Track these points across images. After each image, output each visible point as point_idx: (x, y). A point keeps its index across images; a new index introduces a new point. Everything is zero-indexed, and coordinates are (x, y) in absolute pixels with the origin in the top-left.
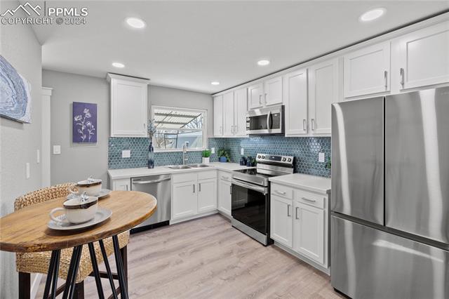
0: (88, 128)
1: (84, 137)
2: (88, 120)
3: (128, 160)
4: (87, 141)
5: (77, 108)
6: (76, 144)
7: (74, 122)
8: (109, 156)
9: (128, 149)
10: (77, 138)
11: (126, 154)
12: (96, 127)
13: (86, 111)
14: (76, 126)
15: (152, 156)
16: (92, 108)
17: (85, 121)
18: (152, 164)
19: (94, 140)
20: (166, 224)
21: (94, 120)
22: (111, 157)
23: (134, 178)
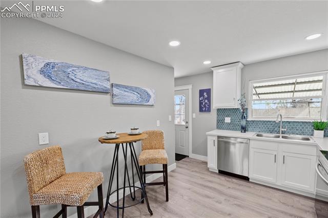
0: (206, 103)
1: (204, 109)
2: (206, 99)
3: (229, 124)
4: (205, 111)
5: (201, 92)
6: (202, 113)
7: (200, 101)
8: (217, 121)
9: (229, 116)
10: (201, 110)
11: (228, 120)
12: (210, 103)
13: (205, 94)
14: (201, 103)
15: (244, 123)
16: (209, 91)
17: (205, 100)
18: (244, 129)
19: (209, 110)
20: (246, 179)
21: (209, 98)
22: (218, 121)
23: (219, 137)
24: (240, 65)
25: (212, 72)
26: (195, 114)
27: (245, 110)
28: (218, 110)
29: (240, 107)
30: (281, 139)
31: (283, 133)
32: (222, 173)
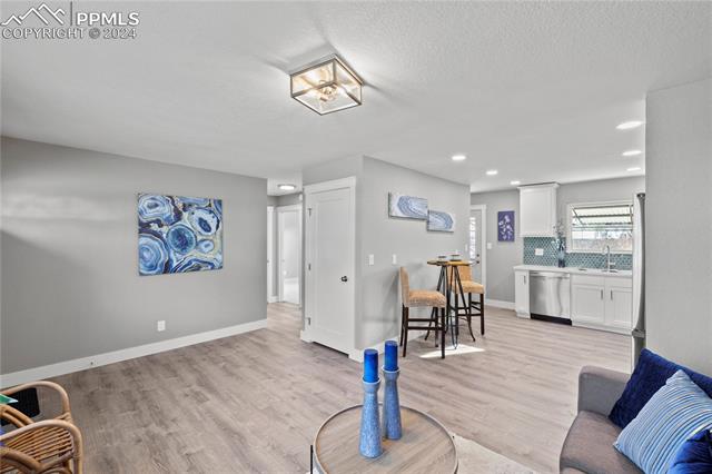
0: (508, 230)
1: (505, 238)
2: (507, 224)
3: (542, 257)
4: (507, 240)
5: (501, 216)
6: (501, 243)
7: (499, 226)
8: (524, 253)
9: (541, 247)
10: (500, 238)
11: (539, 252)
12: (513, 228)
13: (506, 217)
14: (500, 229)
15: (562, 255)
16: (511, 214)
17: (506, 226)
18: (562, 263)
19: (512, 239)
20: (568, 322)
21: (512, 223)
22: (526, 254)
23: (531, 272)
24: (556, 185)
25: (518, 191)
26: (492, 243)
27: (563, 240)
28: (526, 239)
29: (556, 236)
30: (608, 273)
31: (611, 267)
32: (535, 317)
